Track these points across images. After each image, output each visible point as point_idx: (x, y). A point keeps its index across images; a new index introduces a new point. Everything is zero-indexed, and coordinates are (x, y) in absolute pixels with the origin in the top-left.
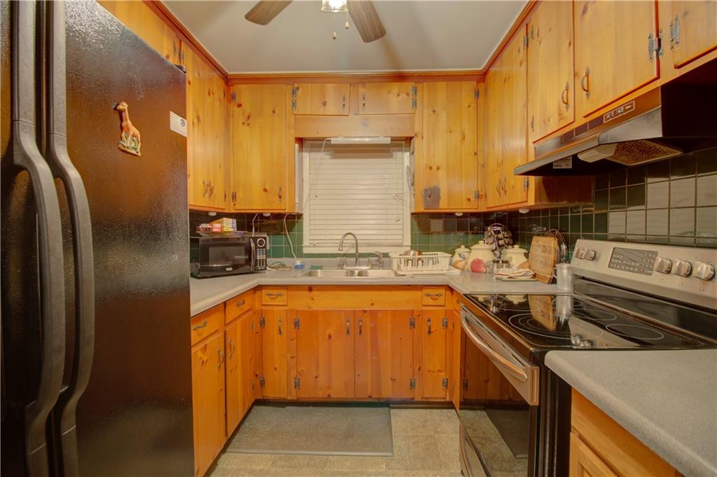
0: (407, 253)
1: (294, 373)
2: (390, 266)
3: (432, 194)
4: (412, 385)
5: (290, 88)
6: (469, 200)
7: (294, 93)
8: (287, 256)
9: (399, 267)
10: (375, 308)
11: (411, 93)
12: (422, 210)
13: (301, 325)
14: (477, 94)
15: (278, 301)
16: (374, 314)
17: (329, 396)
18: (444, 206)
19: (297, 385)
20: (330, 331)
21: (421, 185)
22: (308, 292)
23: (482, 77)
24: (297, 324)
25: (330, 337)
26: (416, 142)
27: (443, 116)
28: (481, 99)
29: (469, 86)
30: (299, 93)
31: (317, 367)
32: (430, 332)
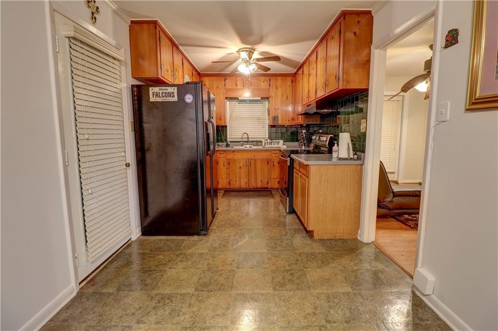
0: (267, 140)
1: (228, 180)
2: (262, 145)
3: (275, 118)
4: (268, 183)
5: (223, 78)
6: (289, 121)
7: (225, 80)
8: (221, 142)
9: (265, 145)
10: (255, 157)
11: (268, 81)
12: (272, 124)
13: (231, 164)
14: (292, 82)
15: (223, 156)
16: (255, 160)
17: (240, 187)
18: (280, 122)
19: (229, 184)
20: (241, 165)
21: (272, 115)
22: (232, 153)
23: (295, 75)
24: (229, 163)
25: (240, 167)
26: (270, 99)
27: (280, 90)
28: (294, 84)
29: (289, 79)
30: (227, 81)
31: (236, 178)
32: (273, 165)
